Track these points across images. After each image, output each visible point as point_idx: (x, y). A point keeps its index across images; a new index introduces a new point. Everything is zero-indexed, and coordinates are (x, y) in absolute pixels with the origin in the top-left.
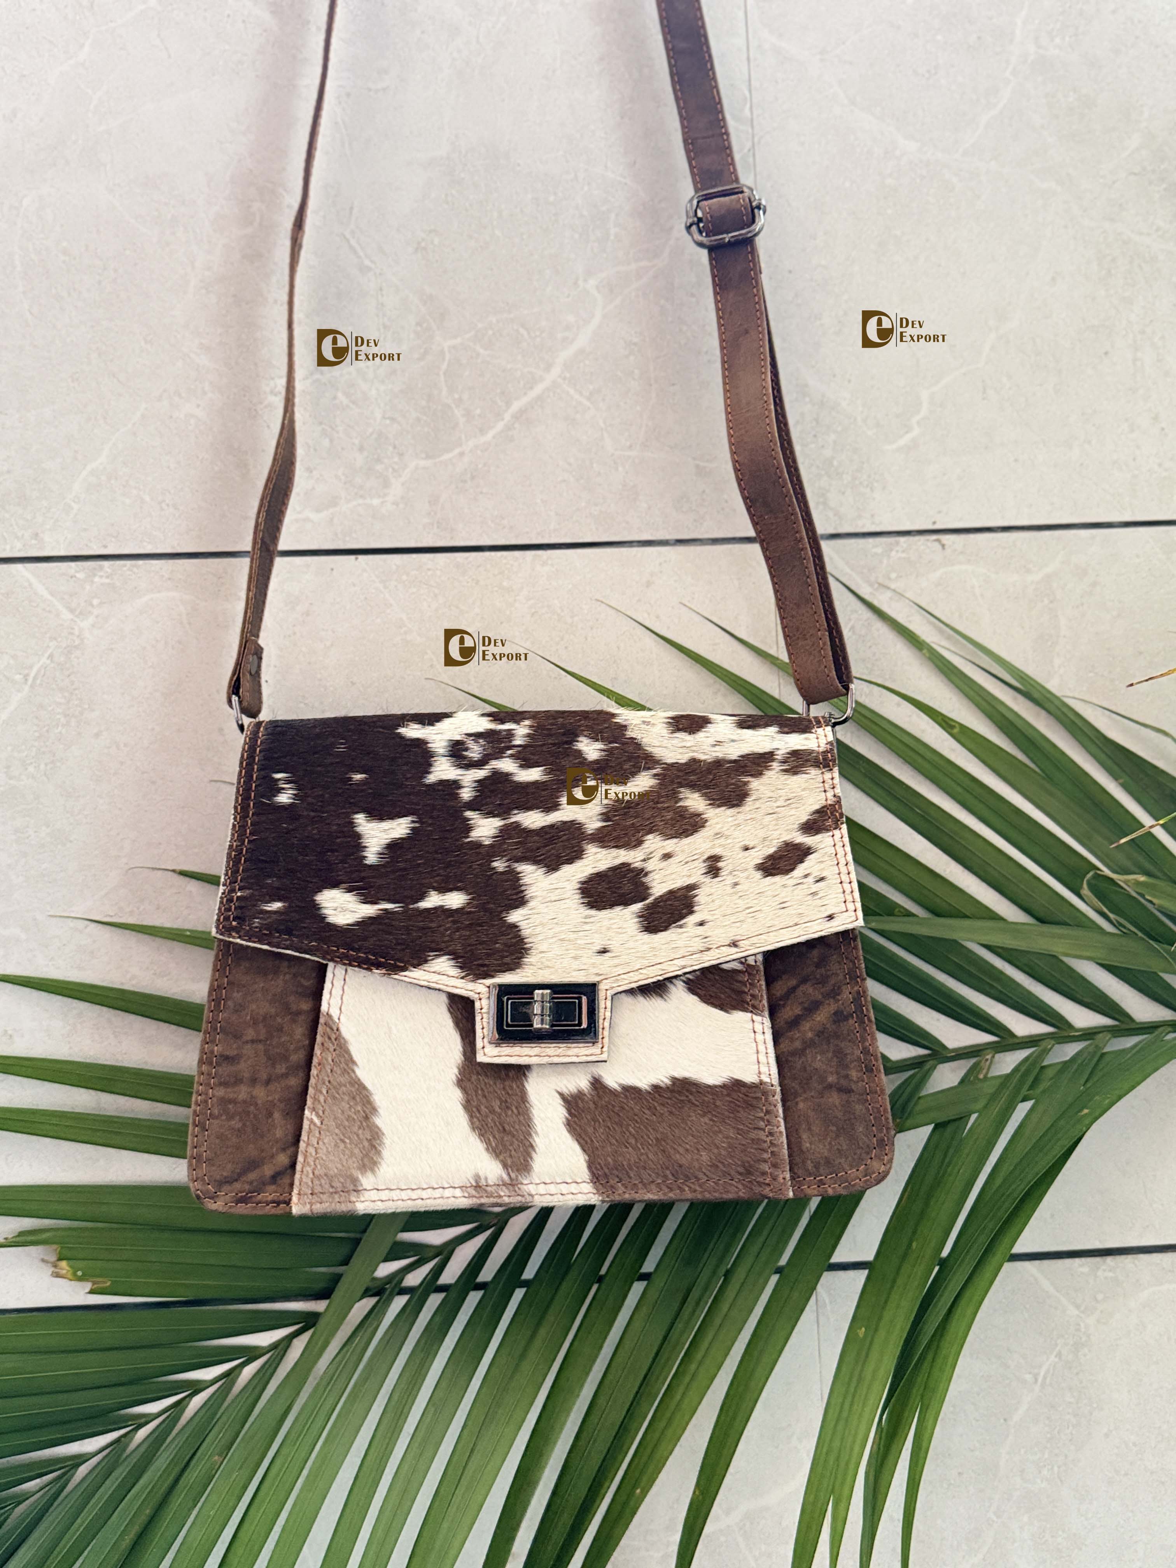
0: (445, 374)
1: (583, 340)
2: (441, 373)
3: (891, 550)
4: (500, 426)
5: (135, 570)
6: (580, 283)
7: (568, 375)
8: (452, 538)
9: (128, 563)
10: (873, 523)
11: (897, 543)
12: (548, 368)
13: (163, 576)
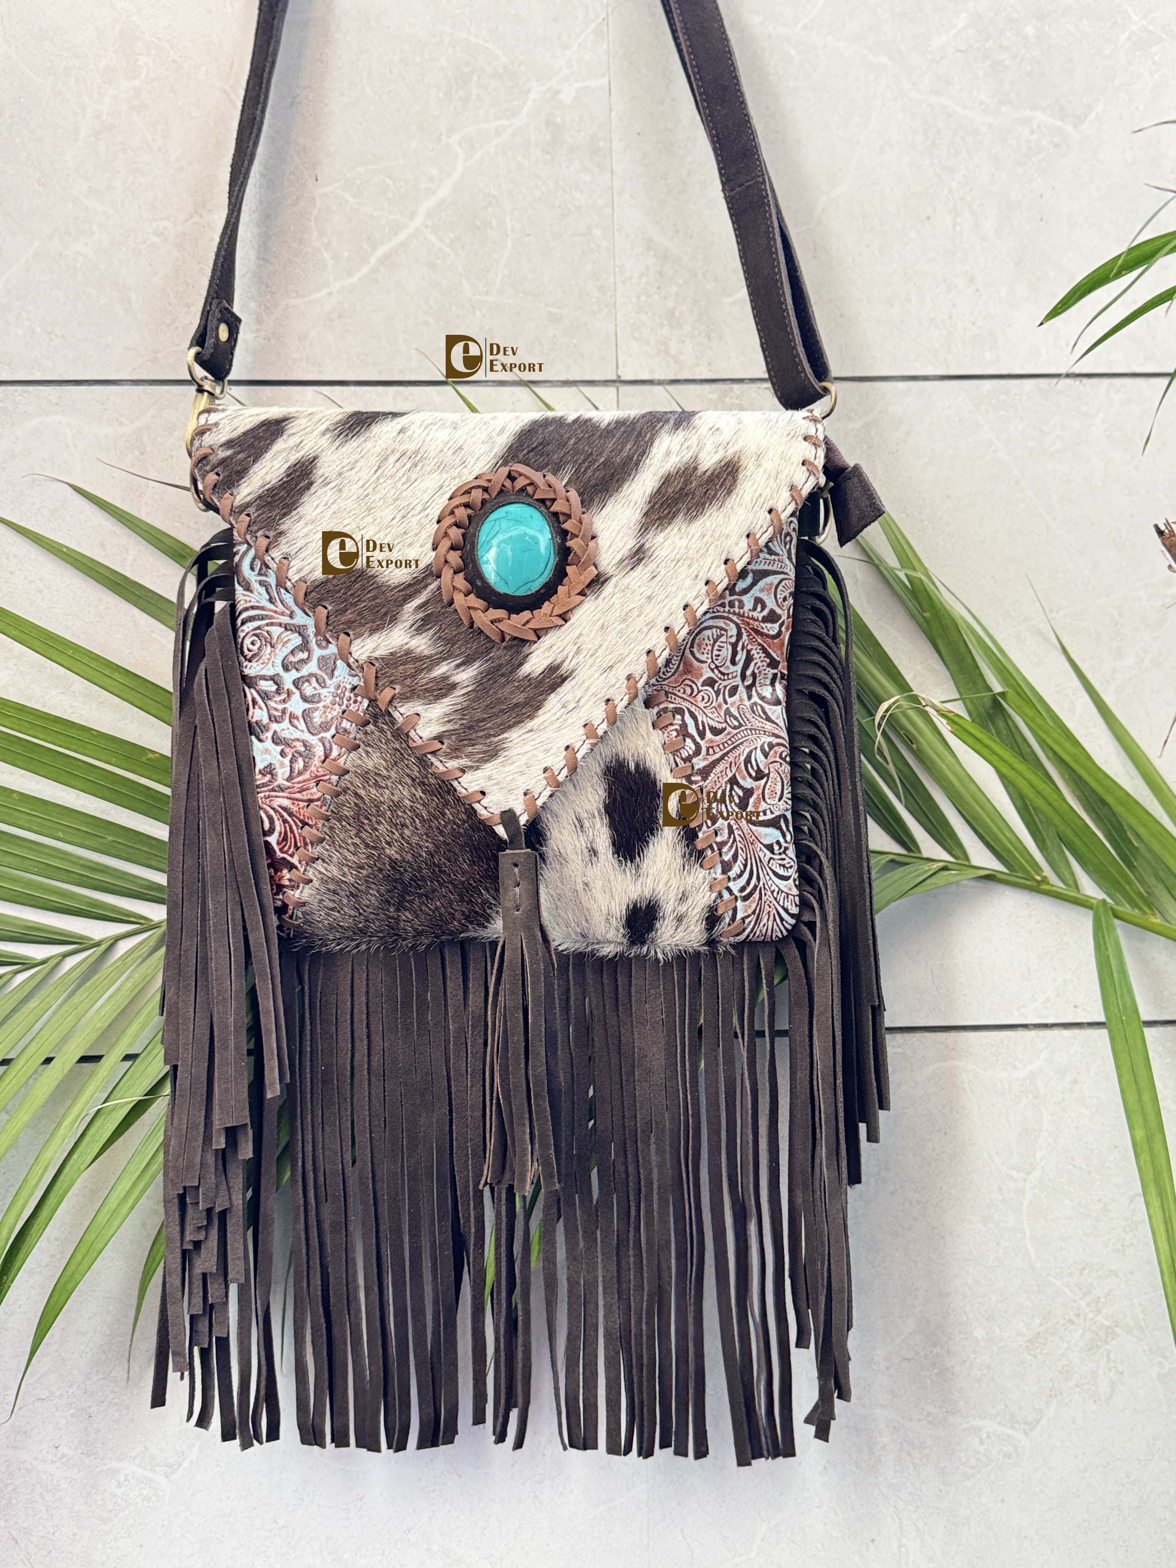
0: (315, 219)
1: (444, 191)
2: (312, 218)
3: (726, 396)
4: (365, 269)
5: (26, 395)
6: (443, 137)
7: (430, 223)
8: (320, 373)
9: (20, 388)
10: (710, 370)
11: (732, 390)
12: (412, 215)
13: (51, 402)
